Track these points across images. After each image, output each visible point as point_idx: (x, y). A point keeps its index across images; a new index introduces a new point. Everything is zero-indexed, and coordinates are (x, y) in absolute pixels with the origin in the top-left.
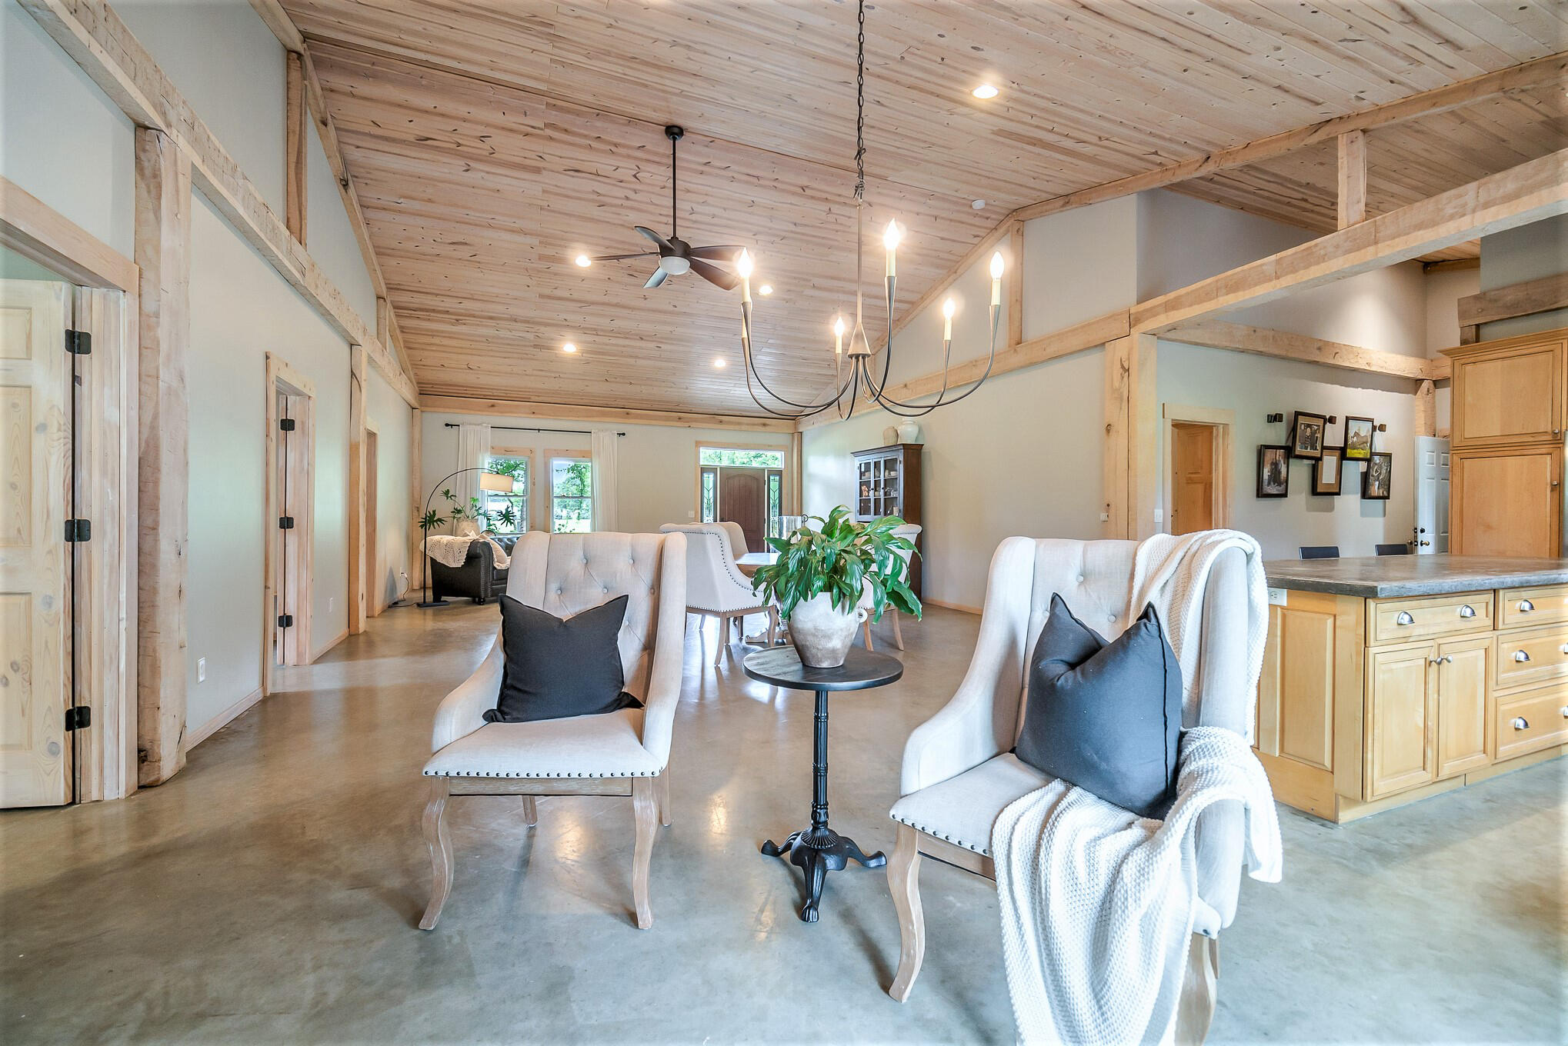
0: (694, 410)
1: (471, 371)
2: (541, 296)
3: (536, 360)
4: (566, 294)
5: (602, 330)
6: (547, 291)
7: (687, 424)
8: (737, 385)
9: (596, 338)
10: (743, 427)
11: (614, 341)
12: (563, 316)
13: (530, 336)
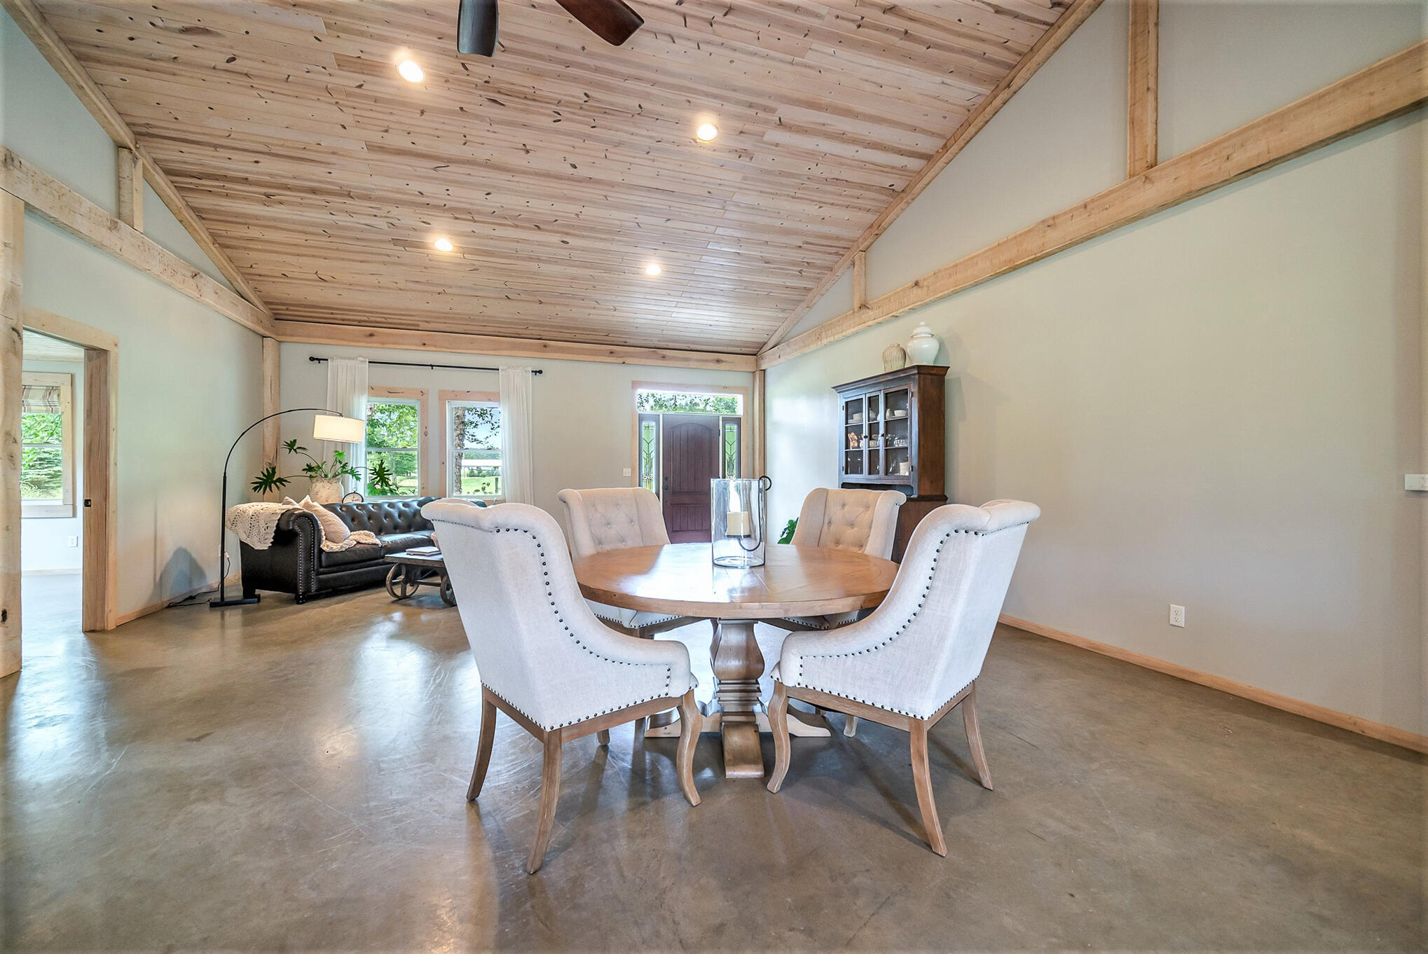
0: (630, 342)
1: (323, 284)
2: (372, 147)
3: (400, 264)
4: (405, 143)
5: (479, 213)
6: (376, 137)
7: (621, 360)
8: (679, 305)
9: (478, 228)
10: (693, 364)
11: (500, 232)
12: (415, 186)
13: (381, 223)
